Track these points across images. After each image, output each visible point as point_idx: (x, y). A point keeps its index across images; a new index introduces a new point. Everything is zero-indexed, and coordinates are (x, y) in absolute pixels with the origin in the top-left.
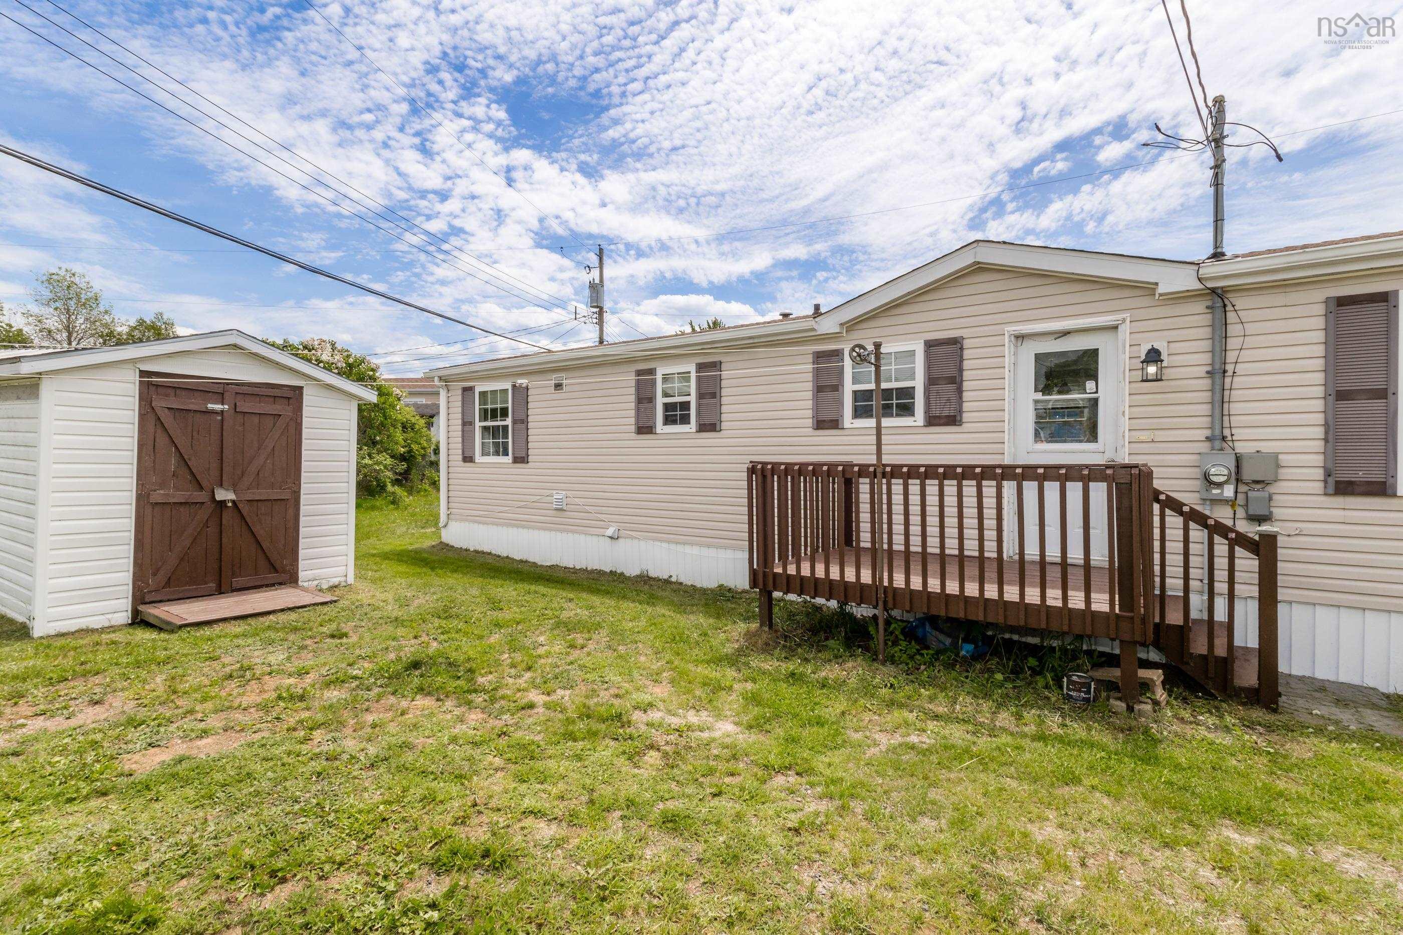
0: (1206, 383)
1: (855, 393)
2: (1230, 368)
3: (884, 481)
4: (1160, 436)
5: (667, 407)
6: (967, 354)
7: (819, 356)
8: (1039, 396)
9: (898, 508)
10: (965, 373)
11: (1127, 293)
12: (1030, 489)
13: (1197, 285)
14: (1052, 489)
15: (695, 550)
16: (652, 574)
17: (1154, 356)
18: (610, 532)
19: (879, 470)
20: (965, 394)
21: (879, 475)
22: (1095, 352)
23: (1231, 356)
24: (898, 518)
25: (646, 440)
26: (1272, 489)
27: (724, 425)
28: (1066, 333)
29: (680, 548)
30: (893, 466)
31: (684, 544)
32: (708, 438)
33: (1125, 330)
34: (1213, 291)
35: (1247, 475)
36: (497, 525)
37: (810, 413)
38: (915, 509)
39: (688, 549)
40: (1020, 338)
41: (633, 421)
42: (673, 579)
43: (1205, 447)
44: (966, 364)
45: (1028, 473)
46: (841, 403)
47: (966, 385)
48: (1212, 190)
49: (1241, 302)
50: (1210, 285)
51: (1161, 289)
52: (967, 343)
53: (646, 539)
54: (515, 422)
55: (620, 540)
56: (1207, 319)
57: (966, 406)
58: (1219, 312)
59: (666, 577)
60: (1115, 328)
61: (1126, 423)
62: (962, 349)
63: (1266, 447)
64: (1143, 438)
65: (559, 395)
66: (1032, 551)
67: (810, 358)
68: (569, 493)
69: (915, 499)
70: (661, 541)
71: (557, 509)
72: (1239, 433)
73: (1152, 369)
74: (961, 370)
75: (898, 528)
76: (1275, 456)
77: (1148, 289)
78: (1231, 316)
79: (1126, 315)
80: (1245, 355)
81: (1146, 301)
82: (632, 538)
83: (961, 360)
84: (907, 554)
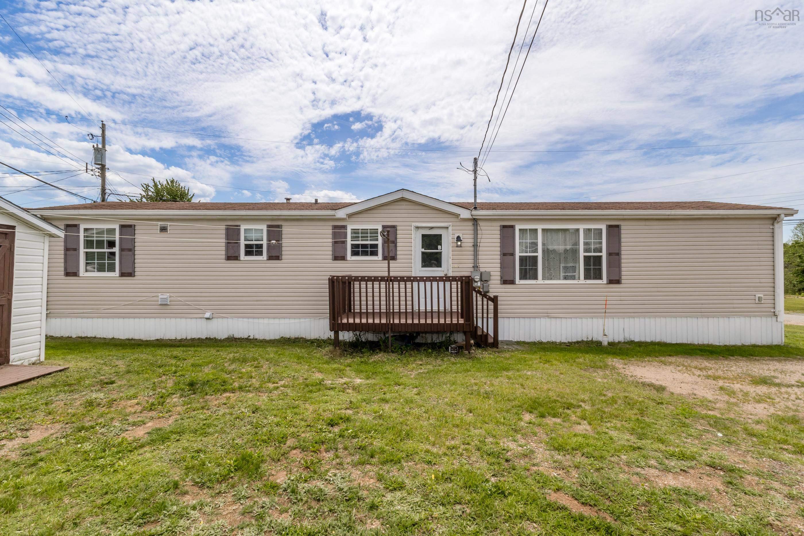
0: (472, 249)
1: (352, 245)
2: (478, 244)
3: (391, 283)
4: (461, 266)
5: (247, 246)
6: (398, 232)
7: (335, 227)
8: (423, 250)
9: (396, 294)
10: (398, 240)
11: (451, 216)
12: (422, 284)
13: (471, 217)
14: (428, 284)
15: (266, 321)
16: (236, 336)
17: (459, 239)
18: (207, 315)
19: (389, 279)
20: (398, 248)
21: (389, 281)
22: (441, 235)
23: (479, 241)
24: (396, 298)
25: (233, 264)
26: (489, 283)
27: (283, 257)
28: (432, 228)
29: (256, 321)
30: (394, 277)
31: (258, 318)
32: (274, 263)
33: (450, 228)
34: (474, 219)
35: (483, 279)
36: (103, 317)
37: (331, 253)
38: (403, 294)
39: (261, 321)
40: (417, 228)
41: (224, 253)
42: (251, 337)
43: (472, 270)
44: (398, 236)
45: (422, 279)
46: (346, 249)
47: (398, 244)
48: (473, 187)
49: (481, 223)
50: (474, 217)
51: (462, 217)
52: (398, 228)
53: (232, 318)
54: (122, 250)
55: (213, 319)
56: (472, 228)
57: (398, 253)
58: (476, 226)
59: (246, 337)
60: (447, 228)
61: (451, 261)
62: (396, 230)
63: (488, 270)
64: (456, 266)
65: (164, 235)
66: (429, 308)
67: (331, 228)
68: (171, 294)
69: (403, 290)
70: (243, 318)
71: (161, 305)
72: (481, 265)
73: (459, 243)
74: (396, 238)
75: (396, 303)
76: (489, 273)
77: (457, 216)
78: (478, 227)
79: (451, 224)
80: (482, 240)
81: (455, 220)
82: (223, 318)
83: (396, 235)
84: (400, 312)
